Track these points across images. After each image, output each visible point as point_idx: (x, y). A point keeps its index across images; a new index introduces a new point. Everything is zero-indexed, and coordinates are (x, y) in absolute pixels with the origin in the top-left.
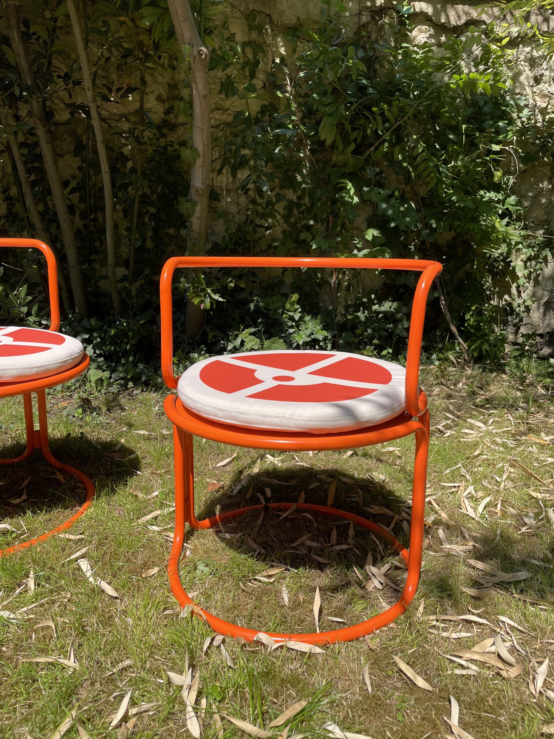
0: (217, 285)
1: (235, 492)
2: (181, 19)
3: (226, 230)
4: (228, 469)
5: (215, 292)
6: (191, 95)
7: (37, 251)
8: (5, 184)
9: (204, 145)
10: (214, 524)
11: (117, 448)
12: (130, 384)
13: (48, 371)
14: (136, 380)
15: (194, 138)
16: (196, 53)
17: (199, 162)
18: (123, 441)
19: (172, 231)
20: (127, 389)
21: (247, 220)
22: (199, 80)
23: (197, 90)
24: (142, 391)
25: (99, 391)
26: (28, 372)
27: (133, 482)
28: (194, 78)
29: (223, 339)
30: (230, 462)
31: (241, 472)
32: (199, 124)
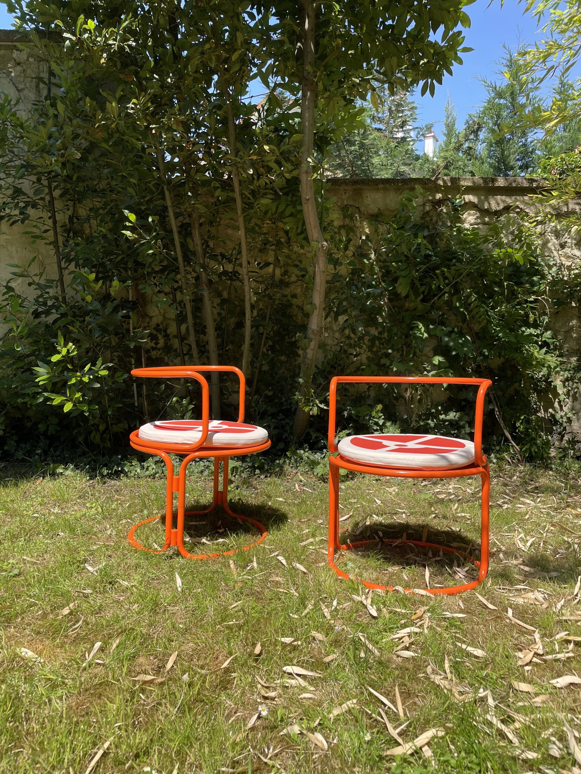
0: (322, 398)
1: (358, 533)
2: (313, 227)
3: (326, 357)
4: (348, 522)
5: (321, 403)
6: (314, 272)
8: (164, 325)
9: (320, 302)
11: (268, 507)
12: (257, 471)
13: (257, 442)
14: (261, 468)
15: (314, 297)
16: (320, 246)
17: (316, 312)
18: (270, 504)
20: (255, 475)
21: (341, 350)
22: (320, 262)
23: (319, 268)
24: (266, 477)
25: (235, 476)
26: (249, 442)
28: (318, 261)
29: (323, 439)
30: (348, 518)
31: (358, 524)
32: (319, 289)
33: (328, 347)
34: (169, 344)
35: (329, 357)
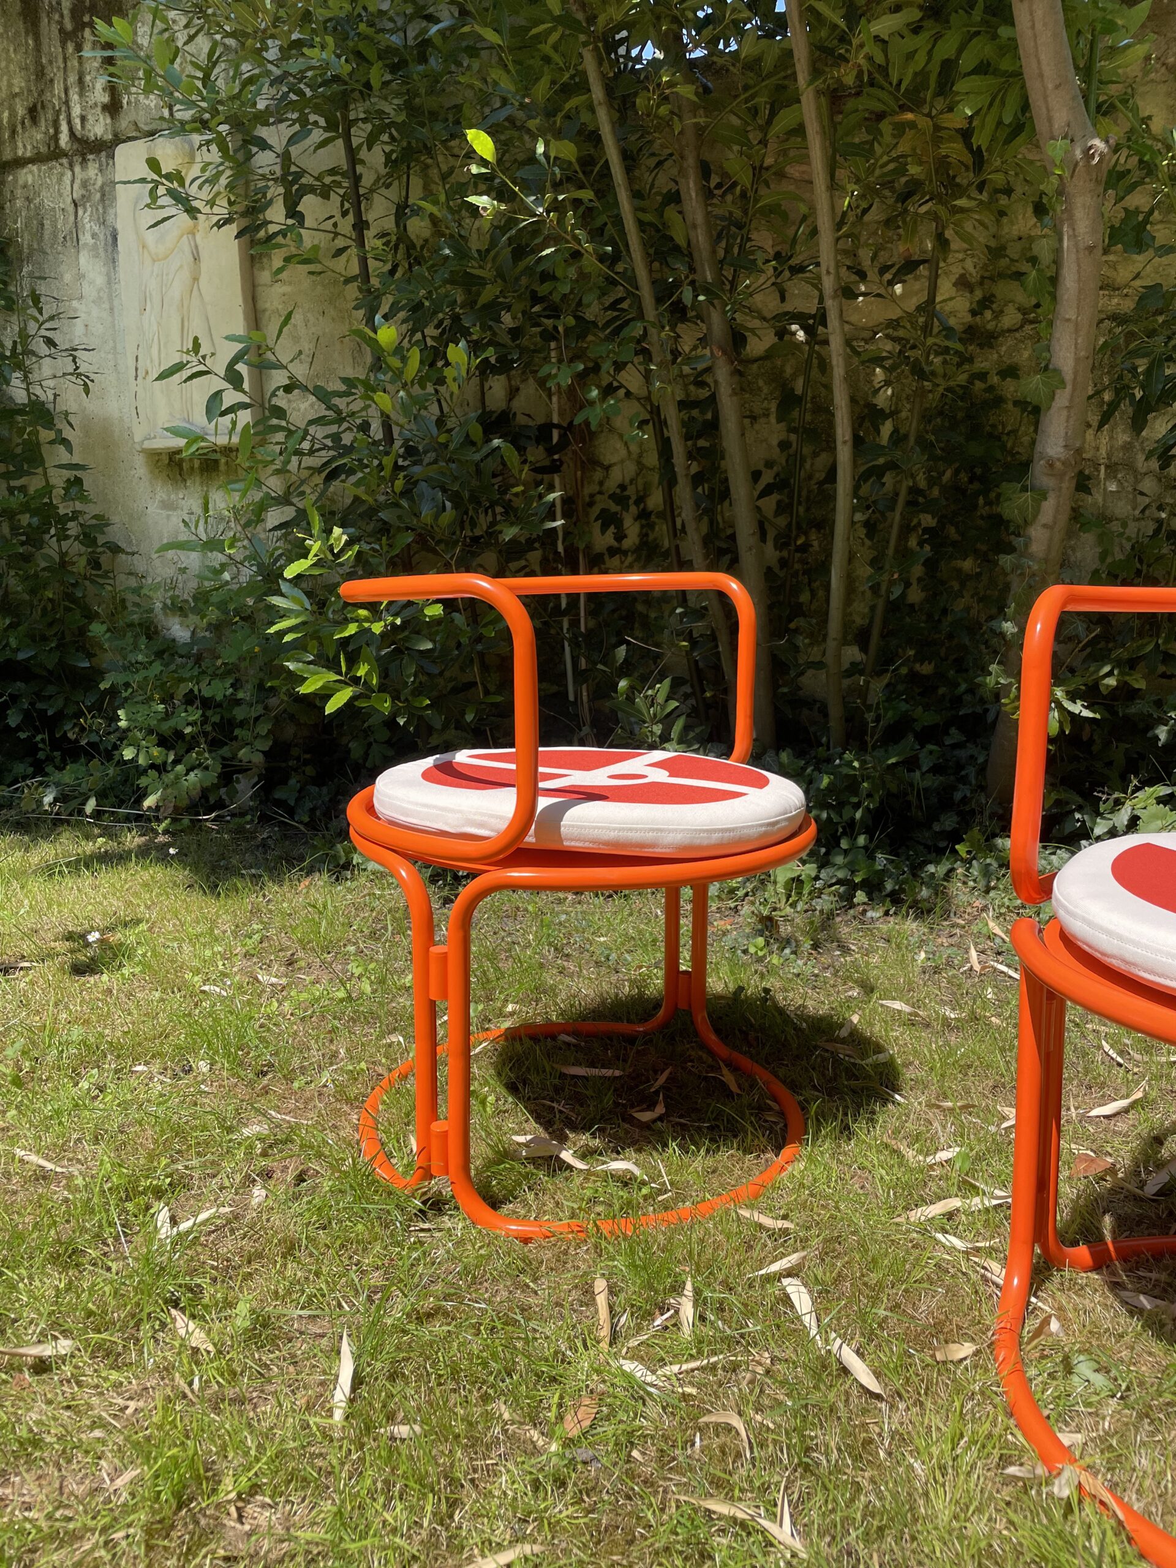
0: (1077, 683)
1: (1151, 1189)
2: (1050, 86)
3: (1103, 556)
4: (1121, 1126)
5: (1073, 697)
6: (1058, 251)
7: (722, 597)
8: (640, 487)
9: (1077, 360)
10: (1100, 1263)
11: (844, 1033)
12: (860, 896)
13: (740, 841)
14: (873, 887)
15: (1055, 346)
16: (1078, 154)
17: (1062, 398)
18: (855, 1019)
19: (968, 565)
20: (852, 906)
21: (1157, 531)
22: (1079, 214)
23: (1074, 236)
24: (887, 913)
25: (793, 905)
27: (888, 1117)
28: (1069, 211)
29: (1080, 809)
30: (1126, 1111)
31: (1158, 1141)
32: (1071, 314)
33: (1116, 527)
34: (651, 537)
35: (1119, 556)
